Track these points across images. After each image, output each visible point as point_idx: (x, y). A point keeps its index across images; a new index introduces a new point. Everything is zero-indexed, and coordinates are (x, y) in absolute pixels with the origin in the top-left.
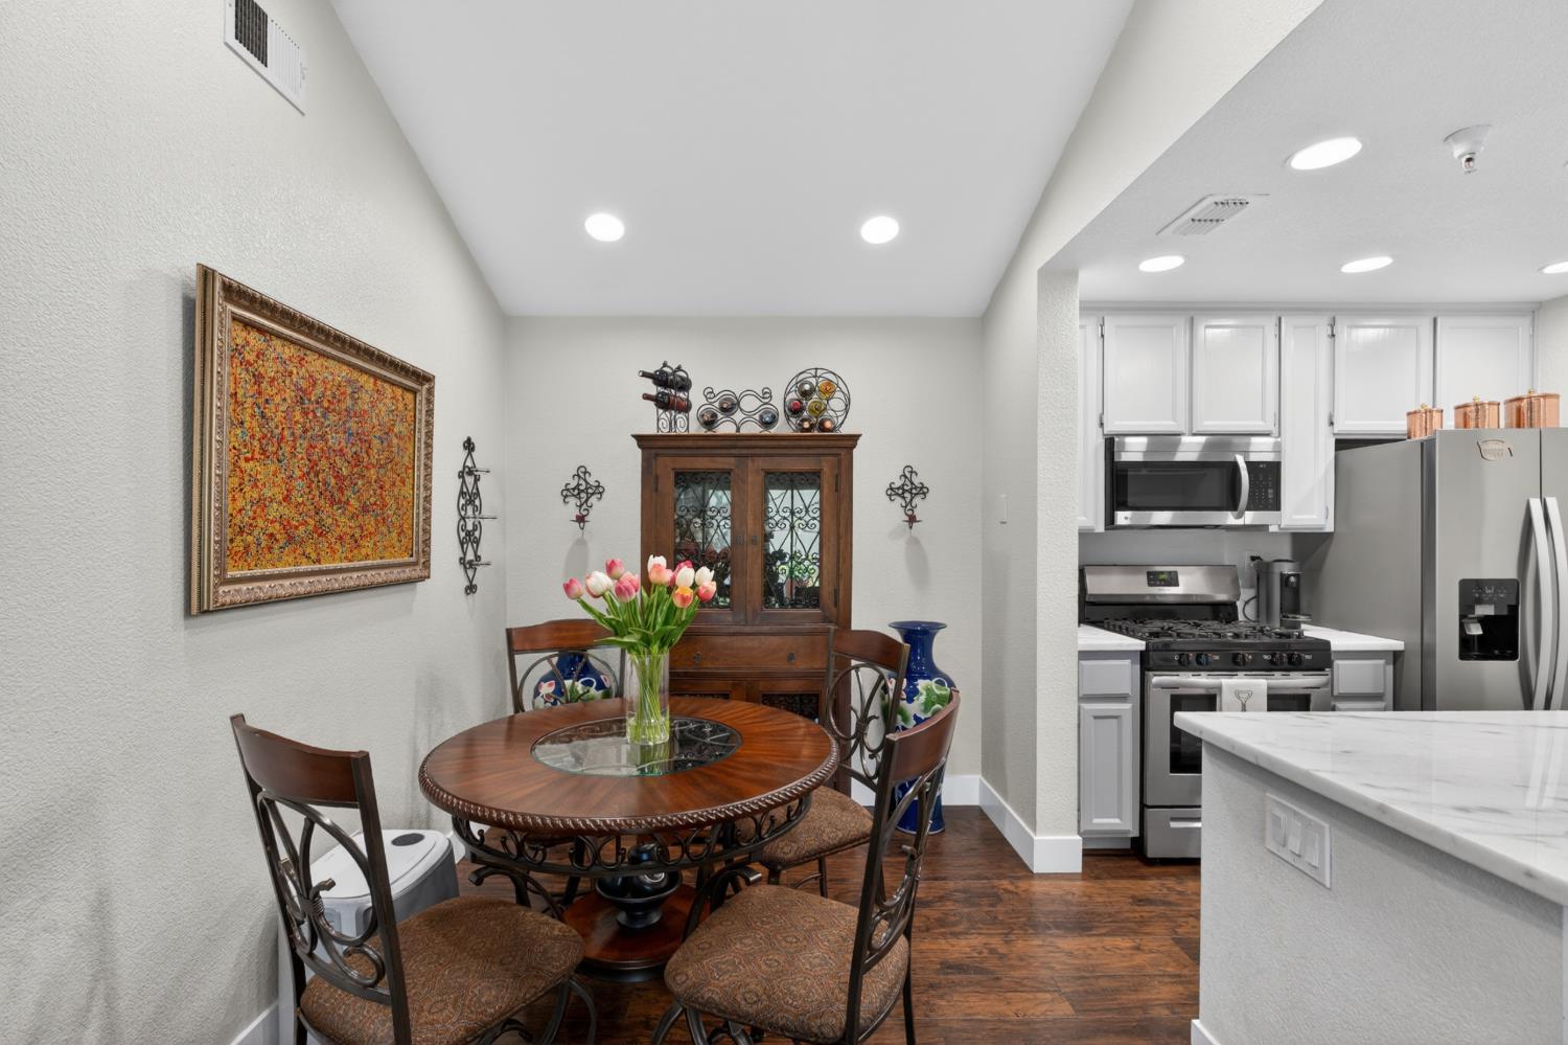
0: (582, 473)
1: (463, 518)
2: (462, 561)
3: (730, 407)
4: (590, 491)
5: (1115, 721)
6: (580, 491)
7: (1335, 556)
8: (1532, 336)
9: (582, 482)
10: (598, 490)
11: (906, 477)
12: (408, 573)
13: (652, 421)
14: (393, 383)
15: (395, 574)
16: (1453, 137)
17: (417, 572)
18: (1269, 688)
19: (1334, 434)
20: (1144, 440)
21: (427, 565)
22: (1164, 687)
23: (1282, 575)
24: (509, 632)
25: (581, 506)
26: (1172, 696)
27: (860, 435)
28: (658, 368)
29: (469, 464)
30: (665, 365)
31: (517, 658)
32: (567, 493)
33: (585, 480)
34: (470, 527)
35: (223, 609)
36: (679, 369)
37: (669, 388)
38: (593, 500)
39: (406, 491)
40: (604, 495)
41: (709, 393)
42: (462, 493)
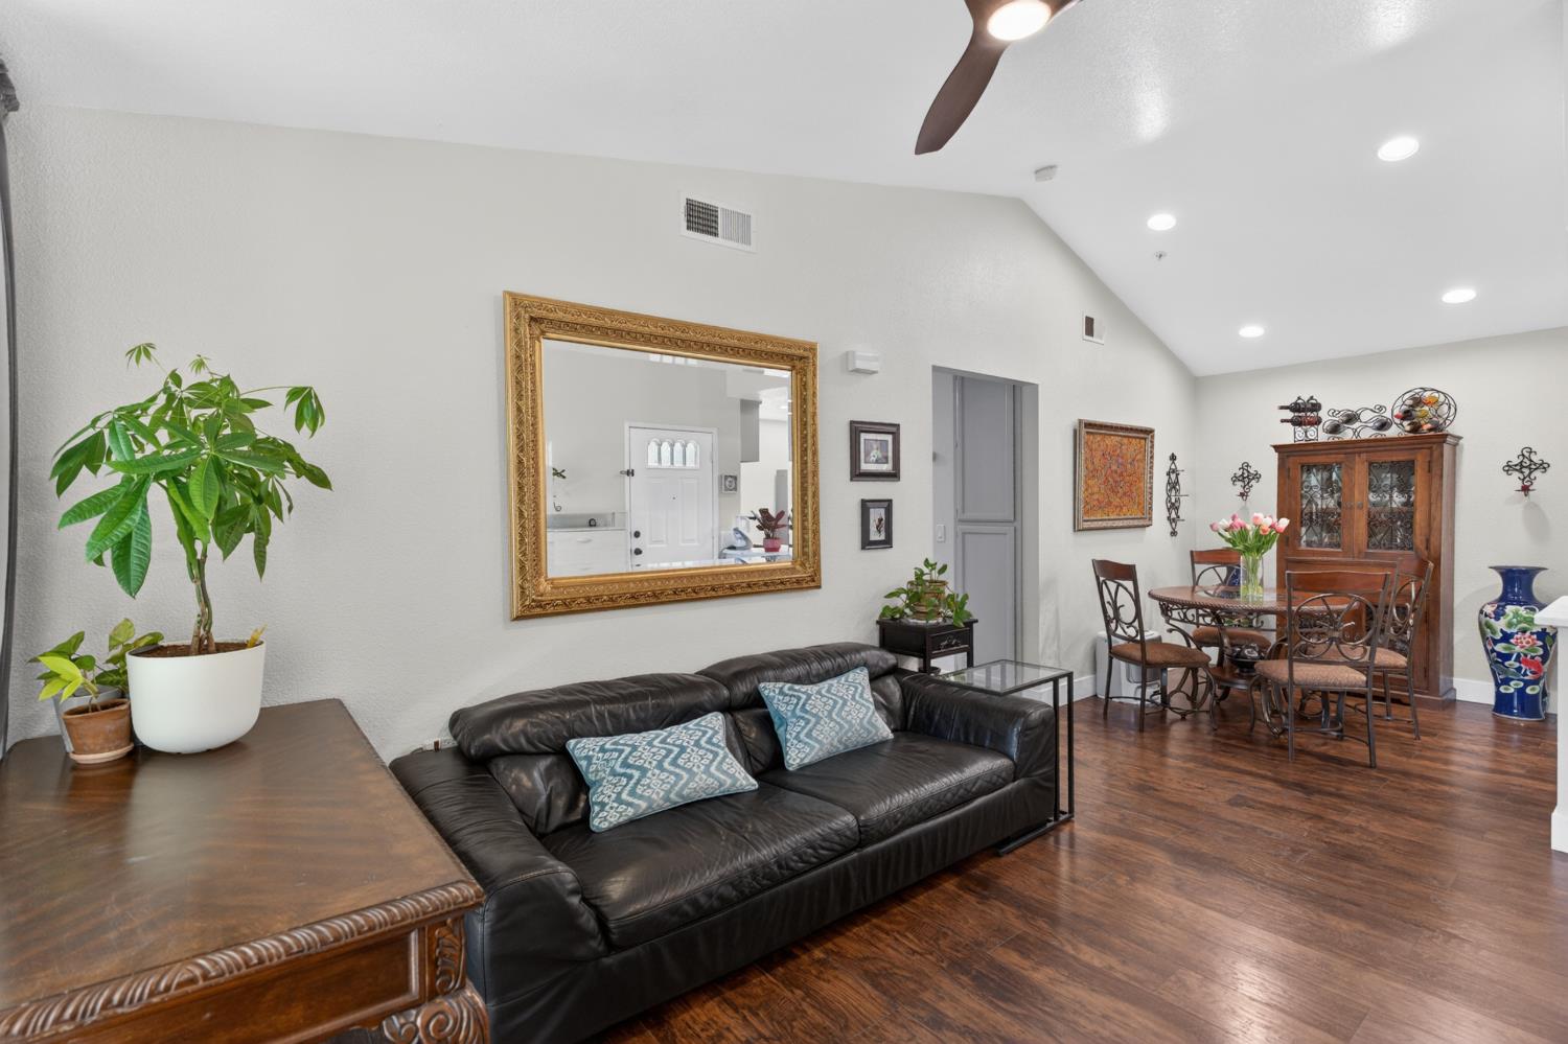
0: (1245, 466)
1: (1169, 496)
2: (1169, 518)
3: (1351, 418)
6: (1244, 478)
9: (1245, 472)
10: (1257, 476)
11: (1524, 456)
12: (1141, 523)
13: (1289, 435)
14: (1136, 438)
15: (1136, 523)
17: (1146, 522)
21: (1150, 519)
24: (1192, 552)
25: (1244, 487)
28: (1294, 401)
29: (1173, 467)
30: (1299, 398)
31: (1196, 565)
32: (1235, 479)
33: (1247, 471)
34: (1173, 501)
35: (1084, 530)
36: (1312, 398)
37: (1303, 412)
38: (1253, 482)
39: (1142, 484)
41: (1334, 412)
42: (1169, 483)
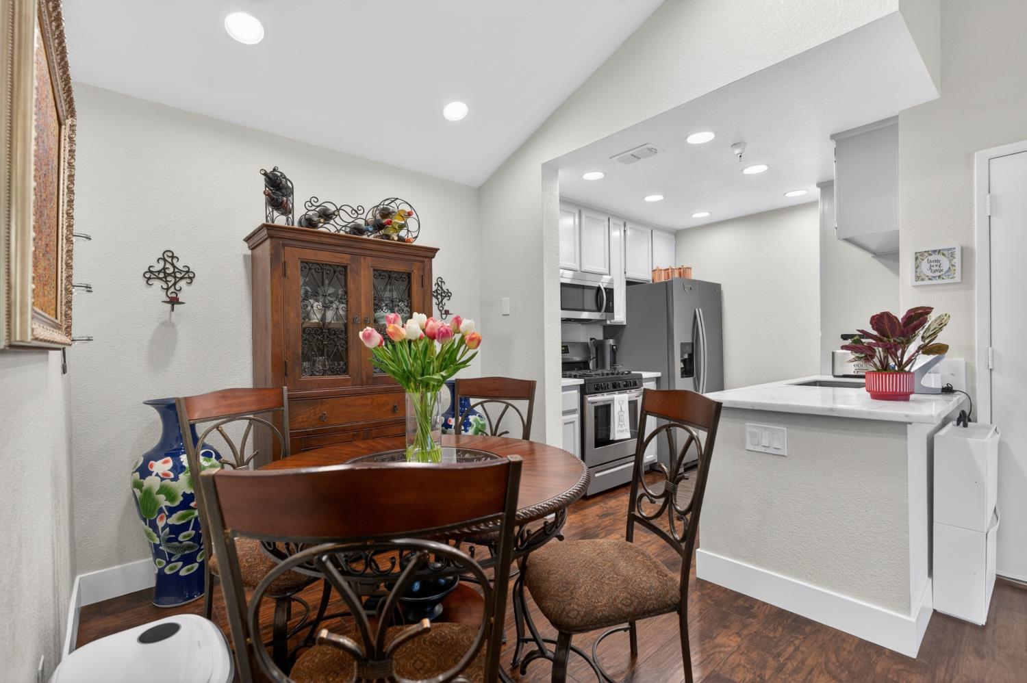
4: (178, 275)
5: (572, 424)
6: (166, 275)
7: (626, 336)
8: (676, 244)
9: (168, 265)
10: (188, 275)
11: (438, 284)
16: (735, 145)
18: (629, 398)
19: (626, 278)
20: (571, 273)
22: (593, 403)
23: (610, 345)
25: (167, 289)
26: (595, 407)
27: (439, 249)
28: (270, 170)
30: (275, 169)
32: (151, 275)
33: (172, 264)
38: (182, 284)
40: (195, 280)
